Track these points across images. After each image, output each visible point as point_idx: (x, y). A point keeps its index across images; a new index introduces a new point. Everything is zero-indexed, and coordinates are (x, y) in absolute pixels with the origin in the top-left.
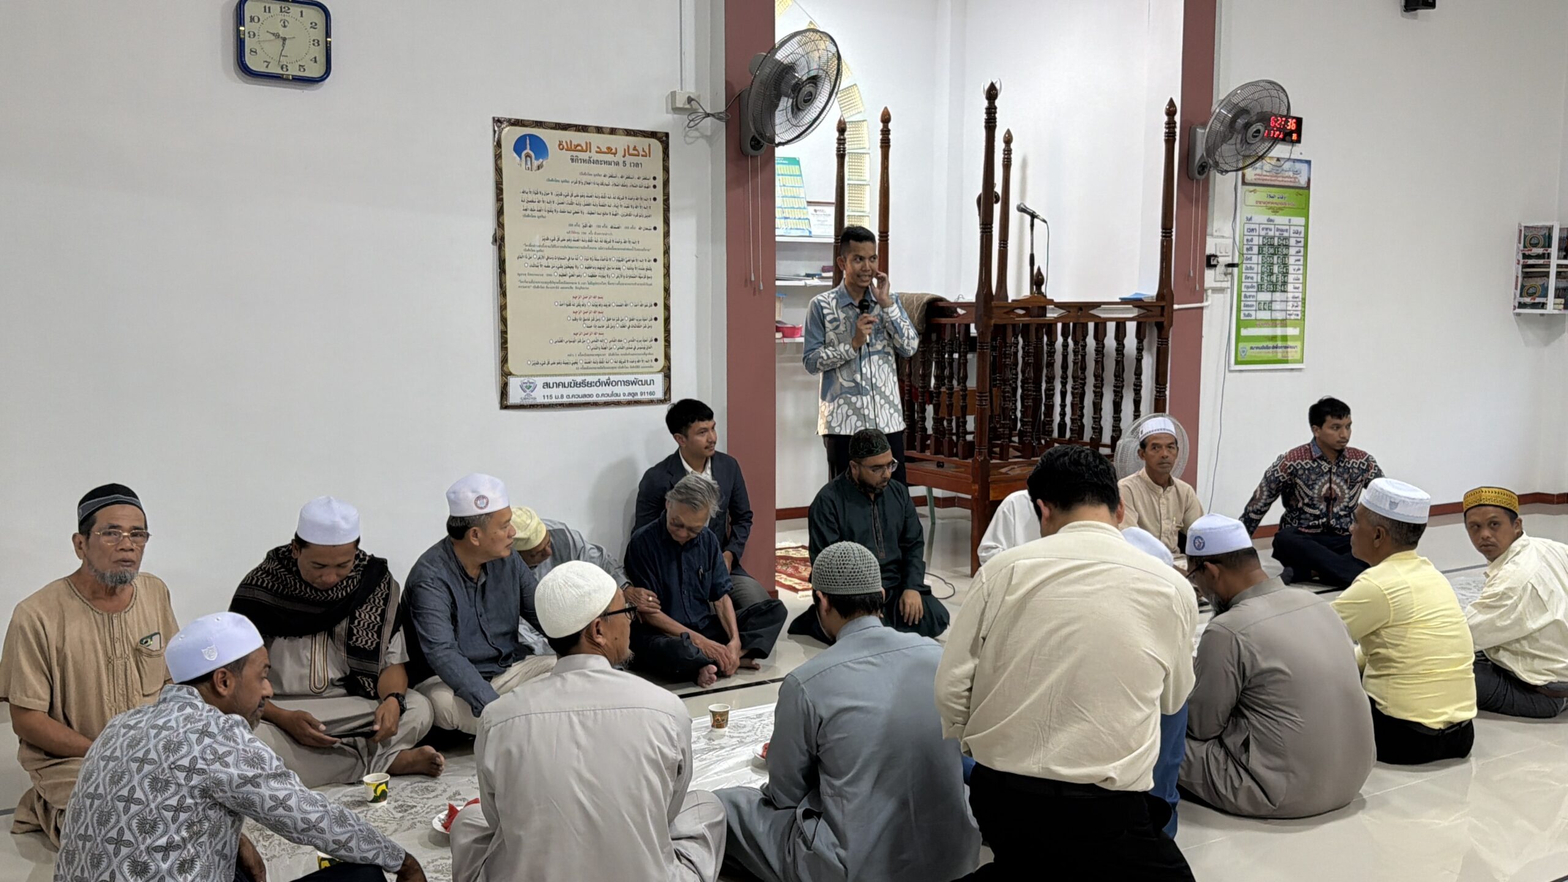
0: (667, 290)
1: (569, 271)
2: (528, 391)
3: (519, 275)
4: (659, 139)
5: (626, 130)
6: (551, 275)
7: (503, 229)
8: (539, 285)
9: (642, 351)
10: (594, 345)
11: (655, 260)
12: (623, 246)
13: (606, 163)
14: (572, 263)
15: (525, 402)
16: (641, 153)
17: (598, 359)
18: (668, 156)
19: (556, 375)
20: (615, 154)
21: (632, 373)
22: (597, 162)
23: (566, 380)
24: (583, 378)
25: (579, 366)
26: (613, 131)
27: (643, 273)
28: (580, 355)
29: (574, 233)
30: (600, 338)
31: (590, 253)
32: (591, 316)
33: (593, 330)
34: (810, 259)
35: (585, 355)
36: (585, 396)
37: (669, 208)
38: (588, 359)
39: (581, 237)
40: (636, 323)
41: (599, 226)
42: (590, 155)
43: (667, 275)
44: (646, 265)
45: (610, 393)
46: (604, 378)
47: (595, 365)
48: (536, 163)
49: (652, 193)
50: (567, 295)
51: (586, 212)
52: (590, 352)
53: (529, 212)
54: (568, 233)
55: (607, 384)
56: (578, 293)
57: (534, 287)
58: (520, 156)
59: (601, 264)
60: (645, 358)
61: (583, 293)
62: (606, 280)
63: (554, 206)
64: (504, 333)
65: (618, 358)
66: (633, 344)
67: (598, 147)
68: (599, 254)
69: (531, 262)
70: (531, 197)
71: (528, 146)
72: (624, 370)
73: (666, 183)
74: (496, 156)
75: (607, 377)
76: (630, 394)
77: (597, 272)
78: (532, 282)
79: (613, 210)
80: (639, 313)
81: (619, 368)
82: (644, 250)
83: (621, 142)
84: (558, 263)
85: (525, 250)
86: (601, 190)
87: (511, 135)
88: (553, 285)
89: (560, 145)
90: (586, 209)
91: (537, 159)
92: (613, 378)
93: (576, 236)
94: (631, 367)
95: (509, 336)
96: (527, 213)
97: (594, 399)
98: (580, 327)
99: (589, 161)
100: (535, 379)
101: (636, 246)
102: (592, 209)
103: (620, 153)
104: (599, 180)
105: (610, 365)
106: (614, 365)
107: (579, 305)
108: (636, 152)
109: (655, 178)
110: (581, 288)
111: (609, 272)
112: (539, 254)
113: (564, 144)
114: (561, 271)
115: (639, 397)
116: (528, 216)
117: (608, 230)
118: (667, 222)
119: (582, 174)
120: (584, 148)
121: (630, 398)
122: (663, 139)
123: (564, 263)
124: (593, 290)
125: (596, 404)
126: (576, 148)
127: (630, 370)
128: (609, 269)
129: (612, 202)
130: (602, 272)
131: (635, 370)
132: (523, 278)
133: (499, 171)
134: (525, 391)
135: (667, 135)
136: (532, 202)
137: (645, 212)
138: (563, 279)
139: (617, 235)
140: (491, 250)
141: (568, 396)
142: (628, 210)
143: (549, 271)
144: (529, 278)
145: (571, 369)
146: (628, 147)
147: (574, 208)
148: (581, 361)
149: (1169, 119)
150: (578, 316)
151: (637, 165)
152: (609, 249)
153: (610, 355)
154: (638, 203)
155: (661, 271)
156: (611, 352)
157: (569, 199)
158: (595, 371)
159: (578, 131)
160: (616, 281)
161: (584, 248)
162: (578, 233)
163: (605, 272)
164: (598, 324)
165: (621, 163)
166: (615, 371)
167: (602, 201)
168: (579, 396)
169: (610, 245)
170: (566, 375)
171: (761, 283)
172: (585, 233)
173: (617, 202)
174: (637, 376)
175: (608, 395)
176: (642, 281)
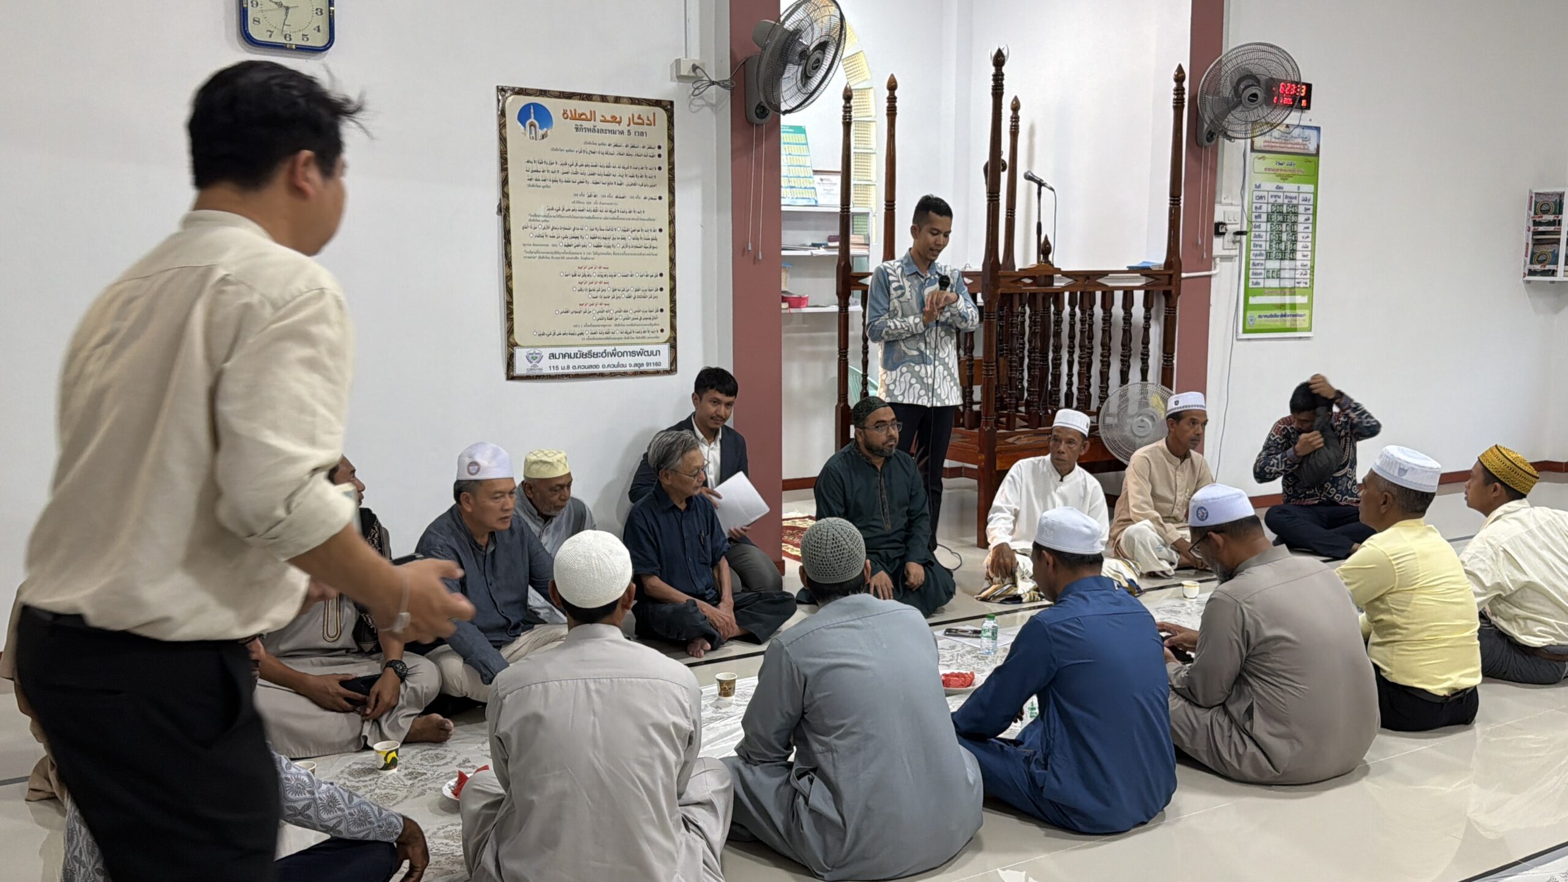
0: (672, 260)
1: (574, 242)
2: (534, 362)
3: (524, 245)
4: (664, 108)
5: (630, 98)
6: (556, 246)
7: (508, 200)
8: (544, 255)
9: (648, 322)
10: (600, 315)
11: (661, 230)
12: (628, 216)
13: (610, 131)
14: (577, 233)
15: (531, 373)
16: (646, 121)
17: (604, 329)
18: (673, 125)
19: (562, 346)
20: (619, 123)
21: (639, 344)
22: (602, 131)
23: (572, 351)
24: (590, 348)
25: (585, 336)
26: (617, 100)
27: (648, 243)
28: (586, 325)
29: (579, 202)
30: (606, 308)
31: (595, 223)
32: (597, 287)
33: (599, 300)
34: (817, 228)
35: (591, 326)
36: (590, 367)
37: (674, 177)
38: (593, 329)
39: (586, 206)
40: (642, 294)
41: (604, 196)
42: (595, 123)
43: (672, 245)
44: (651, 235)
45: (616, 364)
46: (610, 349)
47: (601, 336)
48: (540, 132)
49: (657, 162)
50: (572, 266)
51: (591, 181)
52: (595, 323)
53: (533, 182)
54: (574, 202)
55: (613, 354)
56: (581, 263)
57: (540, 257)
58: (524, 125)
59: (606, 234)
60: (652, 328)
61: (589, 263)
62: (611, 250)
63: (558, 176)
64: (509, 304)
65: (624, 329)
66: (640, 315)
67: (603, 116)
68: (604, 224)
69: (537, 232)
70: (535, 167)
71: (532, 115)
72: (630, 341)
73: (671, 152)
74: (500, 125)
75: (613, 348)
76: (636, 365)
77: (603, 242)
78: (537, 252)
79: (618, 179)
80: (645, 283)
81: (625, 338)
82: (649, 219)
83: (626, 111)
84: (563, 233)
85: (530, 220)
86: (607, 160)
87: (515, 104)
88: (558, 255)
89: (564, 114)
90: (591, 179)
91: (541, 128)
92: (619, 349)
93: (581, 206)
94: (637, 338)
95: (515, 307)
96: (533, 183)
97: (601, 370)
98: (585, 297)
99: (594, 131)
100: (540, 349)
101: (642, 216)
102: (596, 178)
103: (625, 121)
104: (604, 149)
105: (615, 336)
106: (620, 336)
107: (585, 276)
108: (641, 121)
109: (659, 147)
110: (587, 258)
111: (614, 242)
112: (544, 224)
113: (569, 113)
114: (566, 242)
115: (644, 368)
116: (533, 186)
117: (614, 200)
118: (672, 191)
120: (589, 117)
121: (637, 368)
122: (668, 107)
123: (570, 233)
124: (600, 261)
125: (602, 375)
126: (580, 117)
127: (636, 341)
128: (614, 239)
129: (617, 171)
130: (607, 242)
131: (641, 341)
132: (528, 249)
133: (503, 140)
134: (531, 362)
135: (672, 103)
136: (537, 171)
137: (650, 182)
138: (568, 249)
139: (622, 205)
140: (496, 221)
141: (574, 367)
142: (633, 180)
143: (555, 241)
144: (534, 249)
145: (577, 339)
146: (633, 115)
147: (579, 178)
148: (587, 331)
149: (1178, 85)
150: (583, 286)
151: (642, 134)
152: (613, 219)
153: (616, 325)
154: (643, 172)
155: (667, 241)
156: (618, 322)
157: (573, 169)
158: (601, 342)
159: (583, 99)
160: (622, 251)
161: (589, 218)
162: (583, 203)
163: (611, 242)
164: (606, 294)
165: (626, 132)
166: (620, 341)
167: (606, 171)
168: (585, 367)
169: (615, 215)
170: (572, 346)
171: (760, 253)
172: (590, 203)
173: (622, 172)
174: (643, 347)
175: (614, 366)
176: (647, 251)
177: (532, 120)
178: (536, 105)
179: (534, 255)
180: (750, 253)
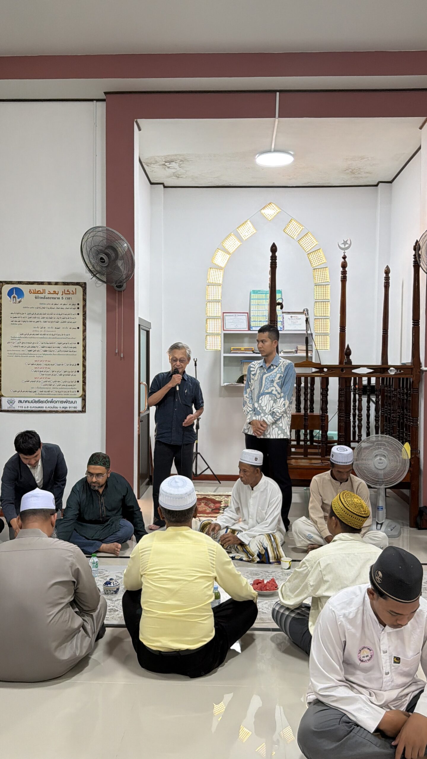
0: (84, 358)
1: (33, 349)
2: (11, 404)
3: (8, 351)
4: (81, 286)
5: (63, 282)
6: (24, 351)
8: (18, 355)
9: (71, 387)
10: (45, 383)
11: (78, 343)
12: (61, 337)
13: (53, 298)
14: (35, 345)
15: (10, 409)
16: (71, 292)
17: (47, 390)
18: (86, 294)
19: (25, 397)
20: (57, 294)
21: (65, 397)
22: (48, 298)
23: (30, 399)
24: (39, 399)
25: (37, 393)
26: (56, 283)
27: (71, 349)
28: (38, 388)
29: (36, 331)
30: (48, 380)
31: (44, 341)
32: (44, 370)
33: (45, 376)
35: (40, 388)
36: (40, 407)
37: (86, 318)
38: (41, 390)
39: (39, 333)
40: (67, 373)
41: (49, 328)
42: (45, 295)
43: (84, 350)
44: (73, 346)
46: (50, 399)
48: (18, 300)
49: (77, 311)
50: (32, 360)
51: (42, 321)
52: (43, 387)
54: (34, 331)
55: (51, 402)
56: (36, 359)
57: (16, 356)
58: (10, 297)
59: (50, 345)
60: (72, 390)
61: (40, 359)
62: (52, 353)
63: (26, 319)
65: (58, 390)
66: (65, 384)
67: (49, 291)
68: (49, 341)
69: (15, 345)
70: (15, 315)
71: (14, 293)
72: (60, 396)
73: (84, 306)
76: (63, 407)
77: (48, 349)
79: (57, 320)
80: (69, 368)
81: (58, 394)
82: (72, 338)
83: (61, 288)
84: (27, 345)
85: (12, 339)
86: (50, 311)
87: (6, 288)
88: (25, 355)
89: (30, 291)
90: (42, 320)
91: (18, 298)
92: (54, 399)
93: (37, 333)
96: (13, 323)
97: (44, 409)
98: (38, 375)
99: (44, 298)
100: (15, 398)
101: (68, 337)
102: (45, 320)
103: (60, 293)
104: (49, 306)
105: (53, 393)
106: (55, 393)
107: (38, 365)
108: (68, 293)
109: (78, 304)
110: (39, 356)
111: (54, 349)
112: (18, 341)
113: (32, 291)
114: (29, 349)
115: (68, 409)
116: (13, 324)
117: (54, 329)
118: (84, 325)
119: (40, 304)
120: (42, 292)
121: (64, 409)
122: (84, 286)
123: (31, 345)
124: (45, 358)
125: (45, 412)
126: (38, 292)
127: (64, 396)
128: (54, 347)
129: (56, 316)
130: (50, 349)
131: (66, 396)
132: (10, 352)
134: (9, 404)
135: (85, 283)
136: (16, 317)
137: (73, 320)
138: (30, 353)
139: (58, 331)
141: (31, 407)
142: (64, 320)
143: (23, 349)
144: (12, 352)
145: (33, 394)
146: (65, 290)
147: (36, 320)
148: (38, 391)
150: (37, 370)
151: (69, 298)
152: (54, 338)
154: (69, 316)
155: (81, 348)
156: (54, 387)
157: (34, 316)
158: (45, 396)
159: (39, 284)
160: (58, 353)
161: (41, 338)
162: (38, 331)
163: (52, 349)
164: (47, 373)
165: (61, 298)
166: (55, 396)
167: (51, 316)
168: (36, 407)
169: (55, 336)
170: (30, 397)
171: (122, 354)
172: (42, 331)
173: (59, 316)
174: (67, 399)
175: (52, 407)
176: (71, 353)
177: (14, 295)
178: (16, 288)
179: (12, 355)
180: (117, 354)
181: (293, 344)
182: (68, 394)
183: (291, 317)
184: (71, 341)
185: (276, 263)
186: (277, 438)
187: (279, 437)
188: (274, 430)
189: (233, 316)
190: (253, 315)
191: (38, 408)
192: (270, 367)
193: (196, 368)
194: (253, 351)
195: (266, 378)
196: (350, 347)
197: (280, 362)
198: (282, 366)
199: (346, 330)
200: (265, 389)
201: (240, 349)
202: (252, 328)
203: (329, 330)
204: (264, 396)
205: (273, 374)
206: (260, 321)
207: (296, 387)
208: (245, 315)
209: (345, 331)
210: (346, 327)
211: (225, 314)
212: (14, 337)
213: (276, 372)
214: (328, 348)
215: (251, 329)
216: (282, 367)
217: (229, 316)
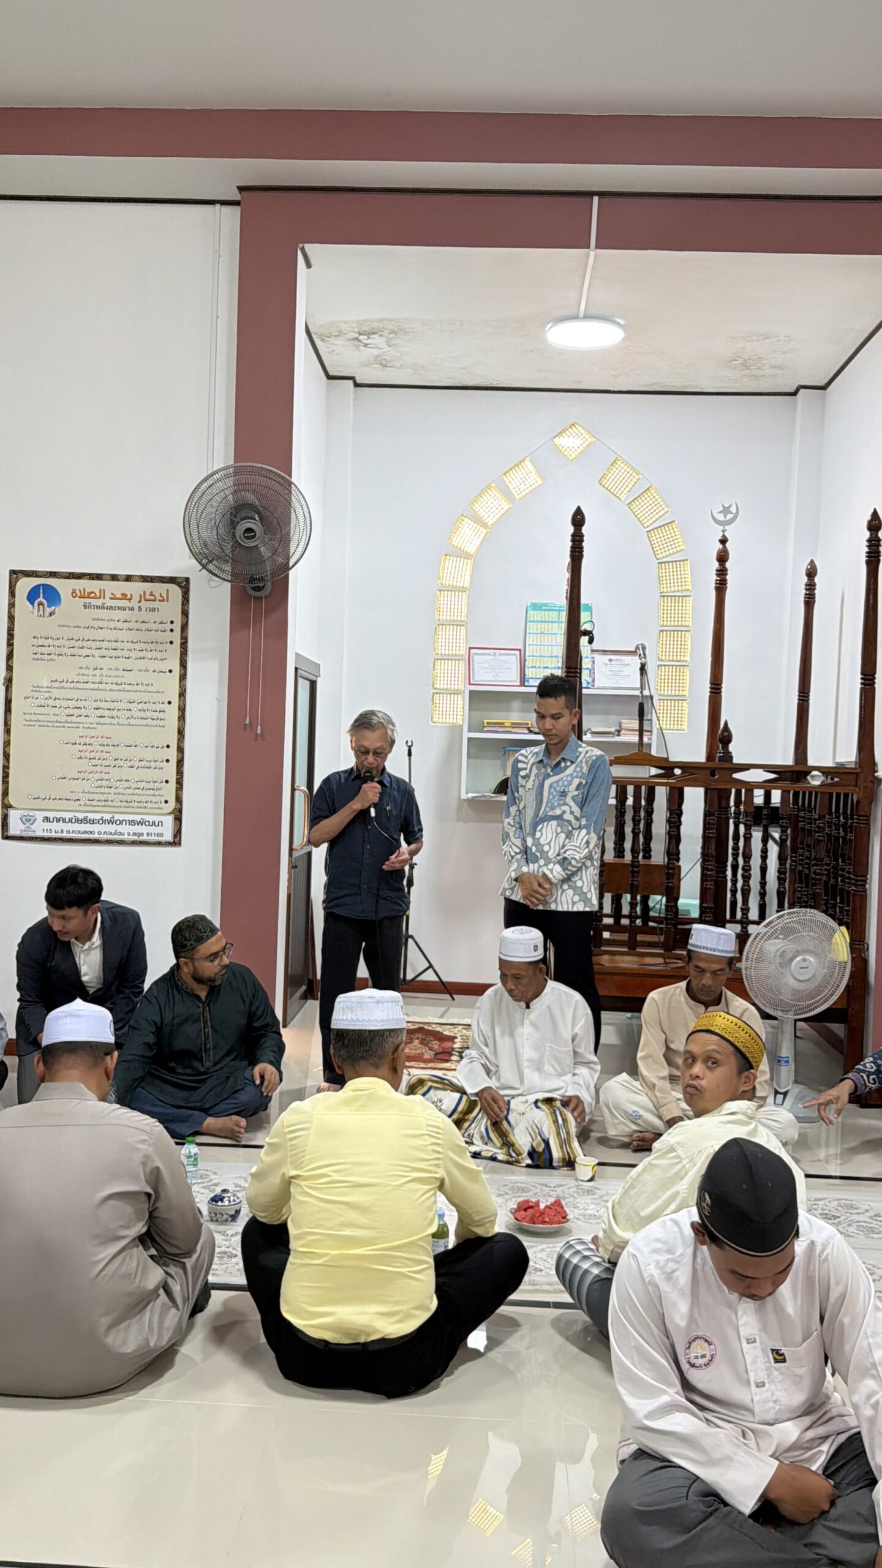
0: (181, 733)
1: (77, 712)
2: (28, 824)
3: (25, 714)
5: (142, 576)
6: (57, 715)
7: (12, 672)
8: (45, 724)
9: (151, 792)
10: (99, 783)
11: (170, 703)
12: (135, 688)
13: (119, 608)
14: (80, 704)
15: (24, 834)
16: (158, 598)
17: (102, 797)
18: (188, 601)
19: (57, 811)
20: (130, 600)
21: (139, 814)
22: (111, 608)
23: (67, 816)
24: (86, 814)
25: (82, 802)
26: (128, 578)
27: (155, 715)
28: (83, 792)
29: (83, 675)
30: (106, 777)
31: (99, 695)
32: (98, 755)
33: (98, 768)
35: (89, 792)
36: (86, 832)
37: (186, 651)
38: (91, 797)
39: (91, 679)
40: (146, 765)
41: (111, 669)
42: (104, 601)
43: (182, 718)
44: (159, 707)
45: (113, 831)
46: (107, 817)
47: (99, 803)
48: (48, 610)
49: (169, 636)
50: (73, 734)
51: (97, 655)
52: (94, 790)
53: (38, 656)
54: (78, 675)
55: (111, 822)
56: (82, 732)
57: (40, 726)
58: (32, 604)
59: (111, 705)
60: (154, 799)
61: (90, 732)
62: (115, 721)
63: (64, 650)
64: (6, 768)
65: (125, 798)
66: (141, 785)
67: (112, 594)
68: (109, 696)
69: (38, 702)
70: (40, 642)
71: (41, 595)
72: (145, 811)
73: (184, 627)
74: (9, 604)
75: (111, 815)
76: (135, 834)
77: (106, 713)
78: (37, 721)
79: (126, 653)
80: (149, 754)
81: (125, 807)
82: (158, 692)
83: (135, 589)
84: (65, 703)
85: (33, 691)
86: (113, 635)
87: (25, 585)
88: (58, 724)
89: (73, 593)
90: (97, 653)
92: (117, 817)
93: (85, 679)
94: (138, 807)
95: (11, 771)
97: (96, 836)
98: (84, 765)
99: (103, 608)
100: (36, 812)
101: (150, 689)
102: (103, 652)
103: (136, 598)
104: (112, 625)
105: (114, 804)
106: (119, 804)
107: (85, 744)
108: (152, 598)
109: (172, 622)
110: (89, 728)
111: (119, 714)
112: (46, 695)
113: (78, 592)
114: (68, 711)
115: (145, 838)
116: (38, 659)
117: (120, 673)
118: (183, 665)
120: (98, 595)
121: (136, 838)
122: (184, 584)
123: (72, 704)
124: (101, 730)
125: (97, 842)
126: (89, 596)
127: (135, 810)
128: (119, 710)
129: (126, 645)
130: (111, 713)
131: (142, 811)
132: (28, 717)
133: (11, 618)
134: (24, 824)
135: (187, 580)
136: (42, 646)
137: (160, 655)
138: (70, 719)
139: (129, 677)
140: (3, 688)
141: (68, 832)
142: (142, 654)
143: (56, 711)
144: (36, 717)
145: (73, 805)
146: (144, 592)
147: (84, 652)
148: (84, 798)
150: (83, 755)
151: (153, 610)
152: (120, 690)
153: (115, 794)
154: (153, 646)
155: (176, 714)
156: (117, 791)
157: (80, 643)
158: (98, 809)
159: (93, 579)
160: (127, 722)
161: (94, 689)
162: (88, 675)
163: (115, 713)
164: (105, 763)
165: (136, 609)
166: (119, 810)
167: (114, 645)
168: (79, 832)
169: (121, 687)
170: (68, 811)
171: (259, 728)
172: (95, 675)
173: (131, 646)
174: (143, 817)
175: (111, 833)
176: (155, 723)
177: (41, 599)
178: (45, 586)
180: (248, 728)
181: (611, 717)
182: (145, 808)
183: (610, 660)
184: (155, 697)
185: (582, 548)
186: (570, 910)
187: (575, 909)
188: (564, 895)
189: (489, 654)
190: (531, 654)
191: (83, 833)
192: (558, 764)
193: (410, 760)
194: (528, 729)
195: (551, 786)
196: (730, 726)
197: (580, 753)
198: (584, 761)
199: (723, 690)
200: (548, 809)
201: (503, 723)
202: (528, 681)
203: (687, 689)
204: (545, 824)
205: (565, 779)
206: (545, 668)
207: (617, 805)
208: (514, 654)
209: (720, 693)
210: (723, 685)
211: (472, 651)
212: (38, 687)
213: (571, 775)
214: (685, 727)
215: (526, 684)
216: (584, 765)
217: (482, 654)
